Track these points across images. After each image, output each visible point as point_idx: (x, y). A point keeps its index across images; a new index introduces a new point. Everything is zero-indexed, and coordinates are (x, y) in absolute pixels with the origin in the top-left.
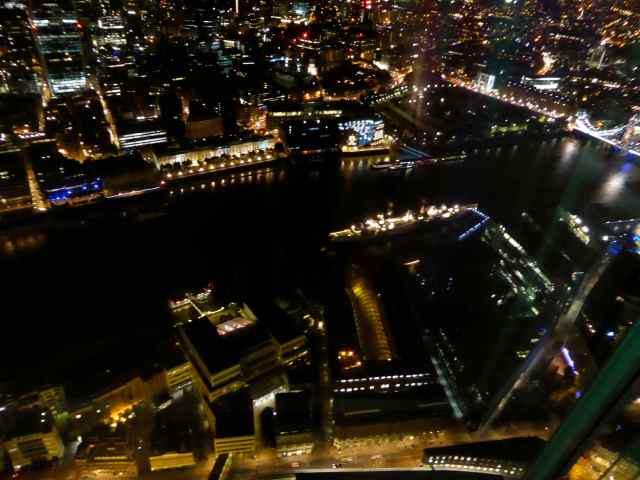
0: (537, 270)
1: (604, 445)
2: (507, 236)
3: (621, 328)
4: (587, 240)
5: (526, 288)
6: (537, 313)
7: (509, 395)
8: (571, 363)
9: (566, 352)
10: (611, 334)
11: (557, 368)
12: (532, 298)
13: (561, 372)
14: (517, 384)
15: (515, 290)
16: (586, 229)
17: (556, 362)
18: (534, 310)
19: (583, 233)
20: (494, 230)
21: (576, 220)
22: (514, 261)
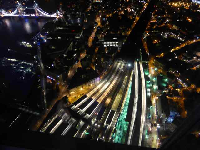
0: (25, 63)
1: (70, 89)
2: (9, 59)
3: (54, 62)
4: (31, 46)
5: (27, 69)
6: (35, 73)
7: (45, 98)
8: (51, 78)
9: (48, 77)
10: (53, 65)
11: (50, 82)
12: (30, 71)
13: (51, 82)
14: (45, 94)
15: (25, 72)
16: (28, 44)
17: (48, 81)
18: (34, 73)
19: (28, 45)
20: (4, 60)
21: (24, 43)
22: (17, 65)
